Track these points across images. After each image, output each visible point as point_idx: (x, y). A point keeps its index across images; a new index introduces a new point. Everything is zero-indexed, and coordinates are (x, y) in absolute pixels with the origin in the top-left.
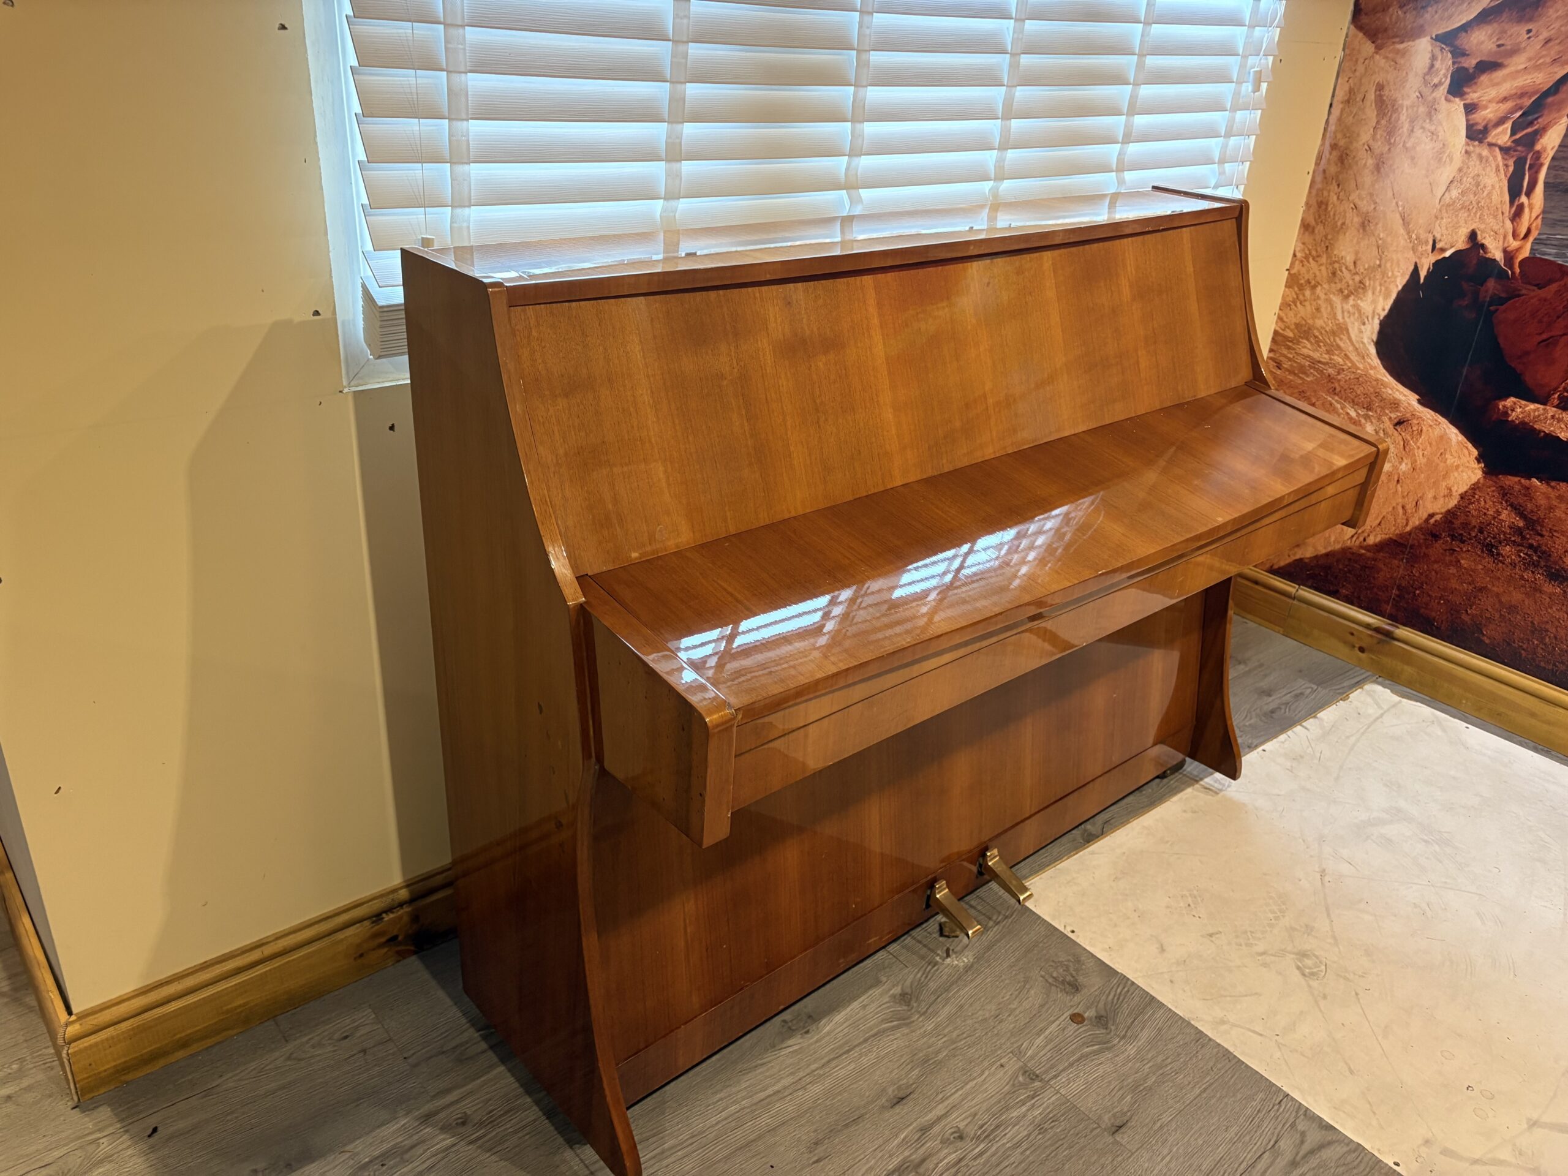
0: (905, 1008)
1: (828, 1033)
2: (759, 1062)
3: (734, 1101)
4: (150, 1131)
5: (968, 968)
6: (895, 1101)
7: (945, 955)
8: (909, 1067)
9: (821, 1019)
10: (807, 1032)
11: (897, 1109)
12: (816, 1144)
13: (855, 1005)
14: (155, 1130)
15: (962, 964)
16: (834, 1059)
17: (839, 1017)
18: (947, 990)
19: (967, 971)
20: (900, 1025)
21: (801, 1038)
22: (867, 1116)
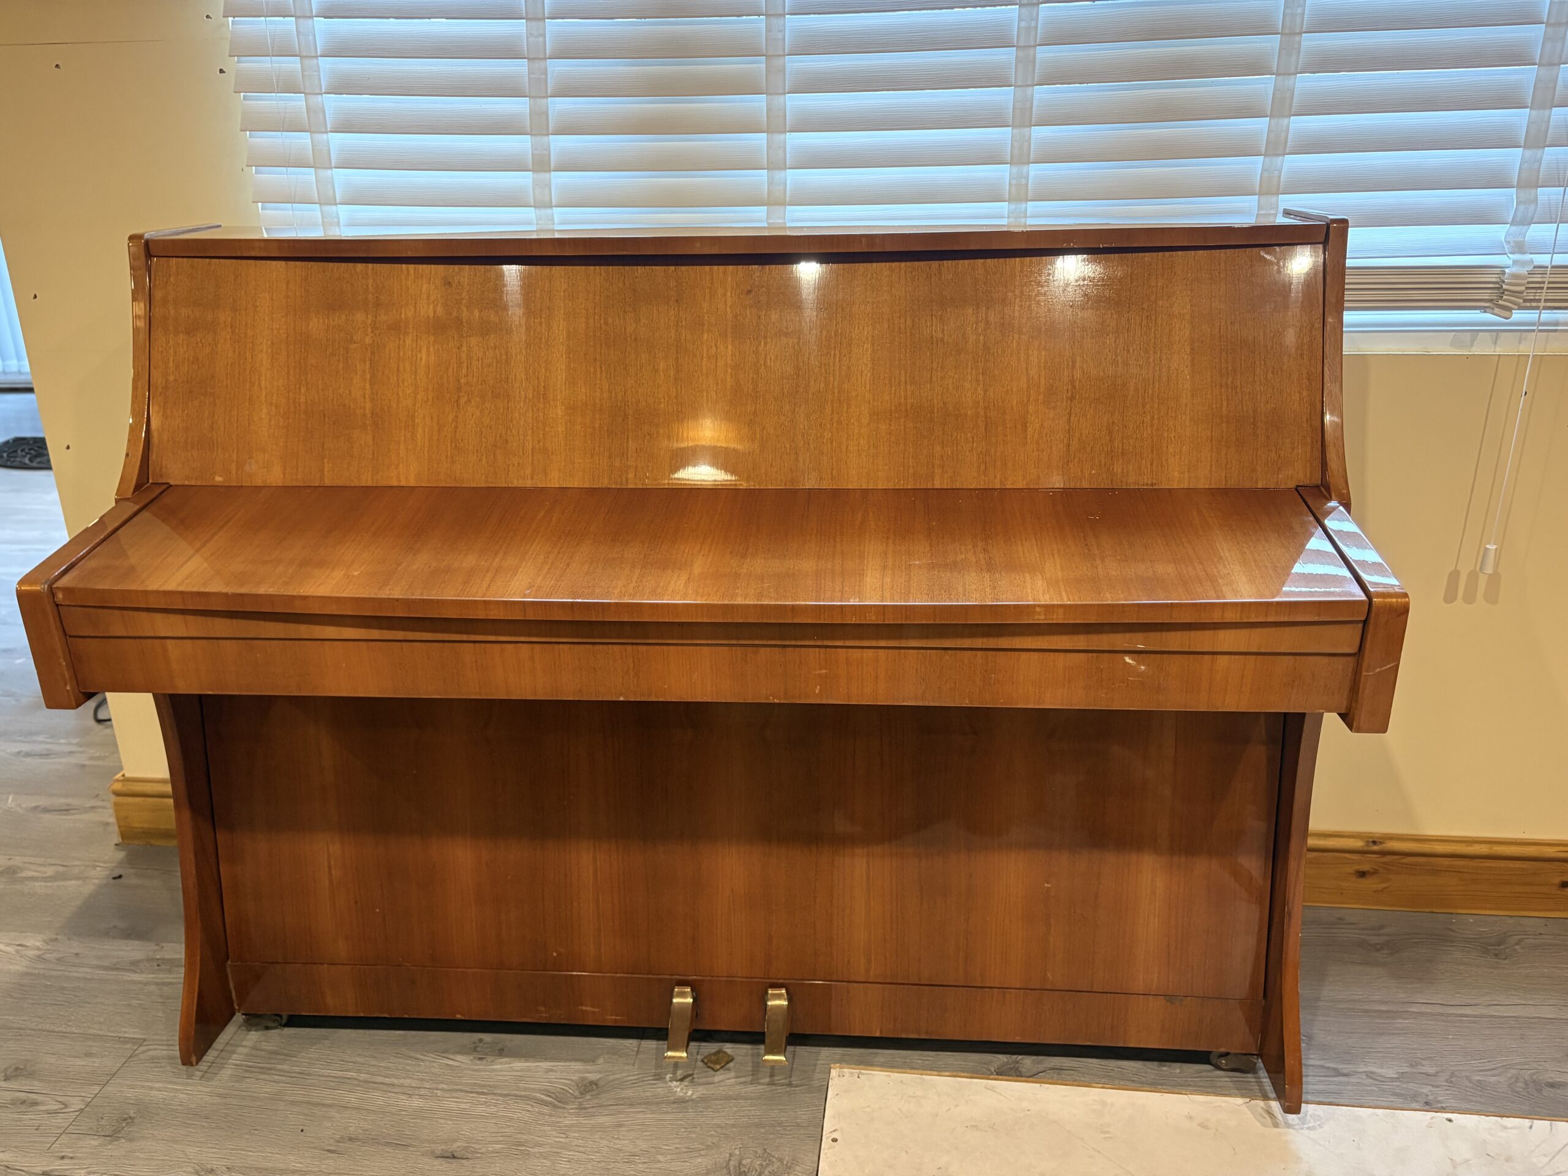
0: (577, 1093)
1: (494, 1070)
2: (419, 1056)
3: (358, 1070)
4: (116, 875)
5: (682, 1101)
6: (449, 1154)
7: (679, 1078)
8: (501, 1139)
9: (506, 1056)
10: (481, 1059)
11: (437, 1162)
12: (350, 1139)
13: (546, 1065)
14: (120, 877)
15: (681, 1094)
16: (462, 1091)
17: (519, 1064)
18: (631, 1105)
19: (674, 1103)
20: (550, 1103)
21: (471, 1060)
22: (411, 1149)
